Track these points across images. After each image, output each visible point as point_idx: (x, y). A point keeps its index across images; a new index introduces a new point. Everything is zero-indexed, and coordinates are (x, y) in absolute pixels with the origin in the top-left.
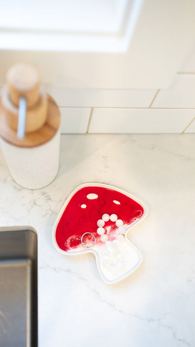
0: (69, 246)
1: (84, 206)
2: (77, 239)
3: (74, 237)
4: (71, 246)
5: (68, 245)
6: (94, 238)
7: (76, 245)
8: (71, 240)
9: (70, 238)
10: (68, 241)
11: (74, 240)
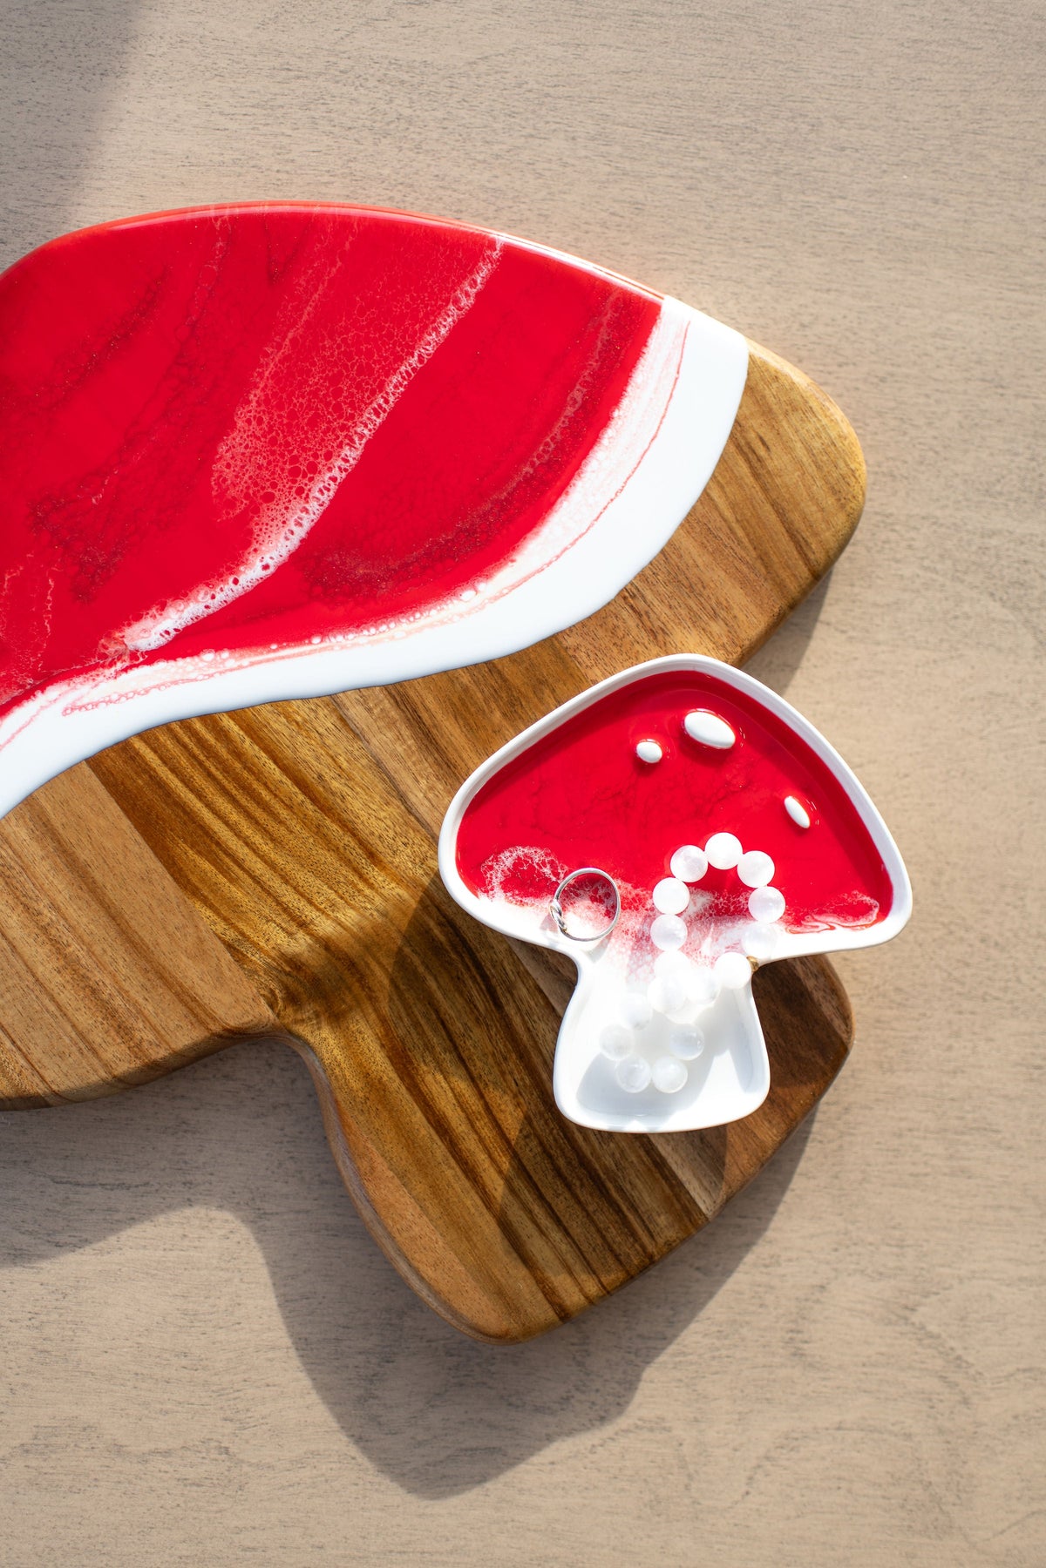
0: (496, 882)
1: (650, 750)
2: (547, 871)
3: (537, 855)
4: (507, 886)
5: (497, 878)
6: (614, 907)
7: (527, 895)
8: (518, 863)
9: (520, 851)
10: (508, 859)
11: (531, 867)
